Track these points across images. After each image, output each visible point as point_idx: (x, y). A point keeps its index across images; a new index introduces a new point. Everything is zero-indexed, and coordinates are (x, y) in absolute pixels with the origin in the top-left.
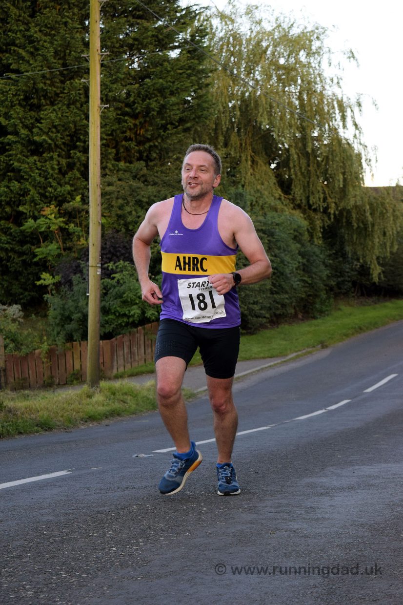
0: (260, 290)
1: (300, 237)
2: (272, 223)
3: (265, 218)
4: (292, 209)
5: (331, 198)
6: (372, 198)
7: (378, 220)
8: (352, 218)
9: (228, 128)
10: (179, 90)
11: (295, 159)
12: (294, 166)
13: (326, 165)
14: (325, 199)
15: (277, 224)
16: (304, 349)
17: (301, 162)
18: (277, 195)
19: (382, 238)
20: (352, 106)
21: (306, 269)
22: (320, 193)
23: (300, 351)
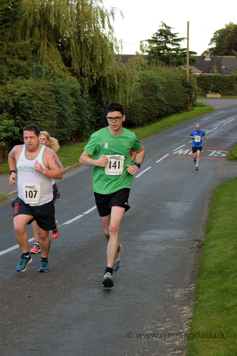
0: (50, 126)
1: (75, 93)
2: (58, 86)
3: (54, 83)
4: (71, 76)
5: (95, 70)
6: (118, 70)
7: (121, 84)
8: (107, 82)
9: (33, 26)
10: (3, 2)
11: (74, 46)
12: (73, 50)
13: (92, 50)
14: (91, 70)
15: (61, 87)
16: (75, 164)
17: (77, 47)
18: (62, 68)
19: (124, 94)
20: (108, 15)
21: (78, 112)
22: (88, 67)
23: (72, 164)
